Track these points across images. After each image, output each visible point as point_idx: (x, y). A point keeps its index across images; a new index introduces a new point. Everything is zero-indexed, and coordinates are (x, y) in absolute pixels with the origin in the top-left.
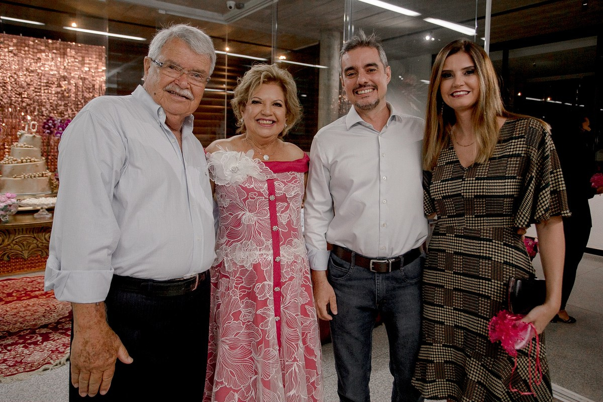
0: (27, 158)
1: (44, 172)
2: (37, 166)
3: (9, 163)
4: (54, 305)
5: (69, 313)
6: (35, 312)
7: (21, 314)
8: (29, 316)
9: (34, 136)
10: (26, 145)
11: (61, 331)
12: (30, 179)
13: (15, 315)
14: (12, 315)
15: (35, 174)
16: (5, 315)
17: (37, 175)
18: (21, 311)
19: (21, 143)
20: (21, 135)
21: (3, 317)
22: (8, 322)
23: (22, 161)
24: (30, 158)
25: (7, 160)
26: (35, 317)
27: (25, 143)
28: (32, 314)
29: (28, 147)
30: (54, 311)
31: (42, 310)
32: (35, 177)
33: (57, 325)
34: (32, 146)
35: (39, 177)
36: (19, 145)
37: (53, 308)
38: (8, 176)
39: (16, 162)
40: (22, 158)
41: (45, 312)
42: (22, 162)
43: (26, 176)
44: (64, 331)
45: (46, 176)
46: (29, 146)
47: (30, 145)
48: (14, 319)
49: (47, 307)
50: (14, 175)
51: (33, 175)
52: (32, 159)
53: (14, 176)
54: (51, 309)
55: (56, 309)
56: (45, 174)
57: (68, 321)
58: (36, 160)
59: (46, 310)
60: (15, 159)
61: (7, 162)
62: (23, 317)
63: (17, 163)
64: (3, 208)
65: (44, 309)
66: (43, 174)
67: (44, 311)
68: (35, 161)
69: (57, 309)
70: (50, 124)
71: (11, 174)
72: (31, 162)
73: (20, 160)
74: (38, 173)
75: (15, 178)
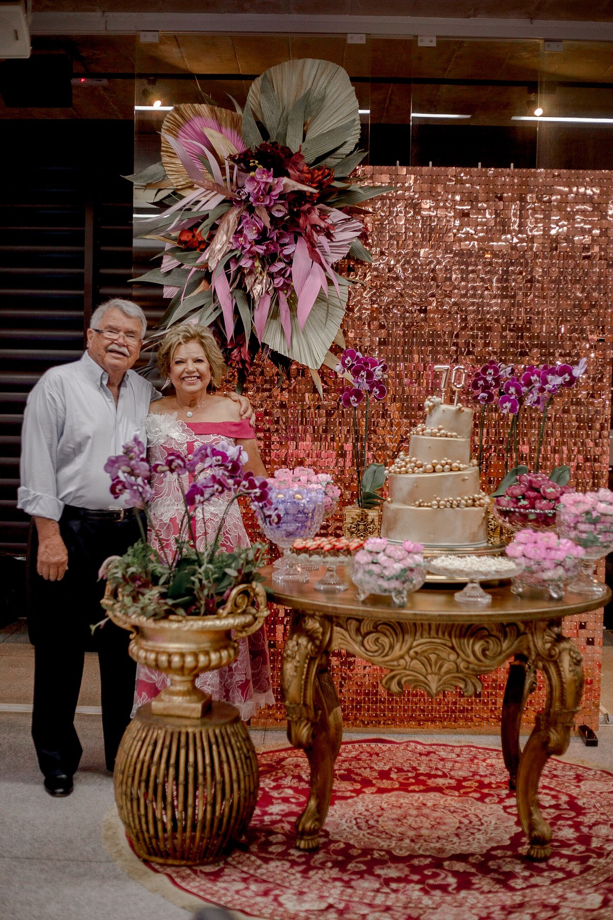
0: (443, 462)
1: (476, 496)
2: (464, 480)
3: (407, 472)
4: (477, 816)
5: (511, 838)
6: (439, 823)
7: (411, 820)
8: (427, 828)
9: (460, 409)
10: (443, 431)
11: (496, 876)
12: (449, 510)
13: (399, 820)
14: (393, 820)
15: (459, 498)
16: (379, 816)
17: (463, 502)
18: (411, 816)
19: (431, 426)
20: (434, 407)
21: (377, 821)
22: (387, 833)
23: (434, 467)
24: (449, 461)
25: (403, 464)
26: (440, 833)
27: (440, 426)
28: (433, 826)
29: (446, 436)
30: (479, 830)
31: (452, 821)
32: (458, 506)
33: (487, 861)
34: (455, 434)
35: (467, 506)
36: (428, 431)
37: (475, 821)
38: (404, 502)
39: (421, 469)
40: (435, 461)
41: (459, 828)
42: (434, 471)
43: (442, 502)
44: (501, 877)
45: (480, 505)
46: (449, 434)
47: (452, 430)
48: (399, 830)
49: (464, 817)
50: (417, 500)
51: (455, 502)
52: (454, 465)
53: (417, 503)
54: (471, 822)
55: (482, 824)
56: (479, 499)
57: (509, 857)
58: (462, 466)
59: (461, 822)
60: (419, 462)
61: (403, 469)
62: (415, 829)
63: (425, 472)
64: (400, 575)
65: (458, 821)
66: (474, 501)
67: (458, 825)
68: (459, 470)
69: (486, 824)
70: (489, 378)
71: (411, 498)
72: (451, 470)
73: (429, 466)
74: (466, 498)
75: (420, 506)
